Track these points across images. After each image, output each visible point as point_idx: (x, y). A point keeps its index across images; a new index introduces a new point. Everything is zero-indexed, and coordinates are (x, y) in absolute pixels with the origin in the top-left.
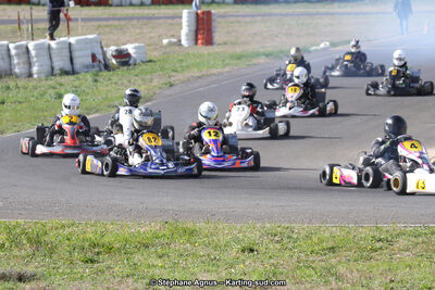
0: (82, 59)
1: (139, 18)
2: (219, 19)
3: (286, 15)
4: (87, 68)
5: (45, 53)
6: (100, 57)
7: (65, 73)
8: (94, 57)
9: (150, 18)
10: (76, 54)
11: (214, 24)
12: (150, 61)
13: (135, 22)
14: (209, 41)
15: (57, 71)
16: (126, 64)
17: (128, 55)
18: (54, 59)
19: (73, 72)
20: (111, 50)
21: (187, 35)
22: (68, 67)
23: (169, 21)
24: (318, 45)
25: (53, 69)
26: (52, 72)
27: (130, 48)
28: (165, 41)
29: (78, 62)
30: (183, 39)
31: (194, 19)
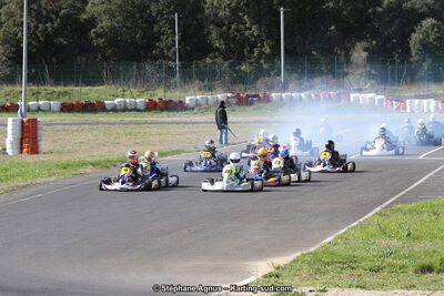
2: (45, 128)
3: (114, 124)
11: (40, 132)
14: (34, 150)
21: (10, 143)
30: (8, 147)
31: (19, 128)
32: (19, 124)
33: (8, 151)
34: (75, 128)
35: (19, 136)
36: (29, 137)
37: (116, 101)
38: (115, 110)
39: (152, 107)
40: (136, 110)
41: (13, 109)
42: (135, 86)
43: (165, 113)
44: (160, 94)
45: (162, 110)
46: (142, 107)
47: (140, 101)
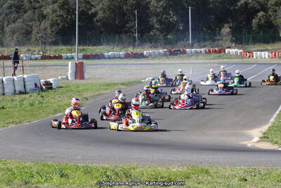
0: (30, 86)
1: (39, 66)
2: (87, 67)
4: (33, 91)
5: (12, 83)
6: (39, 85)
7: (21, 93)
8: (36, 85)
10: (27, 84)
11: (84, 69)
12: (61, 87)
13: (37, 68)
14: (82, 78)
15: (17, 92)
17: (51, 84)
18: (16, 86)
19: (26, 93)
20: (42, 81)
21: (71, 74)
22: (23, 90)
23: (55, 67)
24: (145, 79)
25: (15, 91)
26: (15, 93)
27: (51, 80)
28: (60, 77)
29: (28, 88)
30: (69, 76)
31: (74, 68)
32: (74, 65)
33: (69, 78)
34: (94, 67)
35: (74, 71)
36: (79, 72)
37: (110, 53)
38: (109, 58)
39: (127, 56)
40: (120, 58)
41: (72, 58)
42: (118, 46)
43: (134, 60)
44: (130, 50)
45: (133, 58)
46: (123, 56)
47: (122, 53)
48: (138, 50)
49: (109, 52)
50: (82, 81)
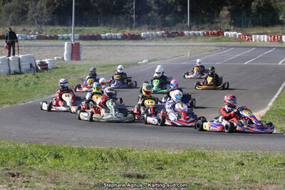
0: (25, 66)
1: (35, 46)
2: (83, 47)
4: (28, 71)
5: (7, 62)
6: (34, 66)
7: (16, 73)
9: (40, 46)
10: (22, 64)
11: (81, 49)
12: (57, 68)
13: (32, 48)
14: (78, 58)
15: (12, 72)
16: (47, 69)
17: (47, 64)
18: (11, 66)
19: (21, 73)
20: (38, 61)
21: (66, 55)
22: (18, 70)
23: (50, 48)
24: (142, 61)
25: (10, 71)
26: (10, 73)
27: (47, 61)
28: (55, 58)
29: (23, 68)
30: (65, 56)
31: (70, 47)
32: (70, 45)
33: (65, 59)
34: (90, 48)
35: (70, 52)
36: (75, 52)
37: (107, 34)
38: (106, 39)
39: (124, 38)
40: (117, 39)
41: (68, 39)
42: (115, 27)
43: (131, 41)
44: (128, 31)
45: (130, 39)
46: (120, 37)
47: (119, 34)
48: (135, 32)
49: (105, 33)
50: (78, 62)
